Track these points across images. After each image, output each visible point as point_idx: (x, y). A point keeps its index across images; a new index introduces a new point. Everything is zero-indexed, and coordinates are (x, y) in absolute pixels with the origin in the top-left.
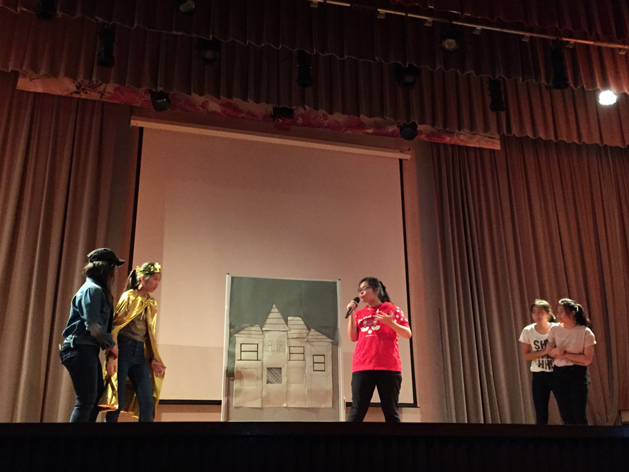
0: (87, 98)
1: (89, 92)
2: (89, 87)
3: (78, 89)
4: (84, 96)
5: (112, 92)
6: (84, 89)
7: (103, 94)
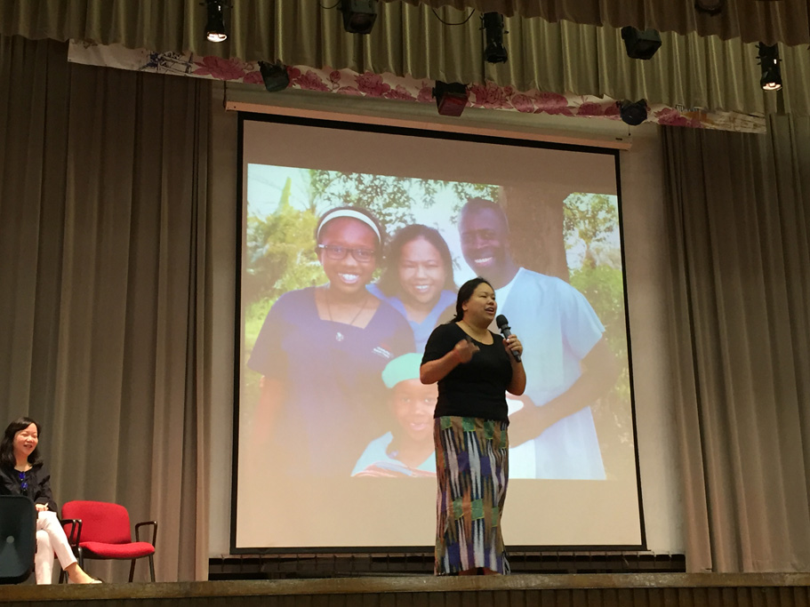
0: (168, 73)
1: (170, 64)
2: (169, 56)
3: (154, 60)
4: (162, 71)
5: (203, 63)
6: (162, 59)
7: (188, 67)
